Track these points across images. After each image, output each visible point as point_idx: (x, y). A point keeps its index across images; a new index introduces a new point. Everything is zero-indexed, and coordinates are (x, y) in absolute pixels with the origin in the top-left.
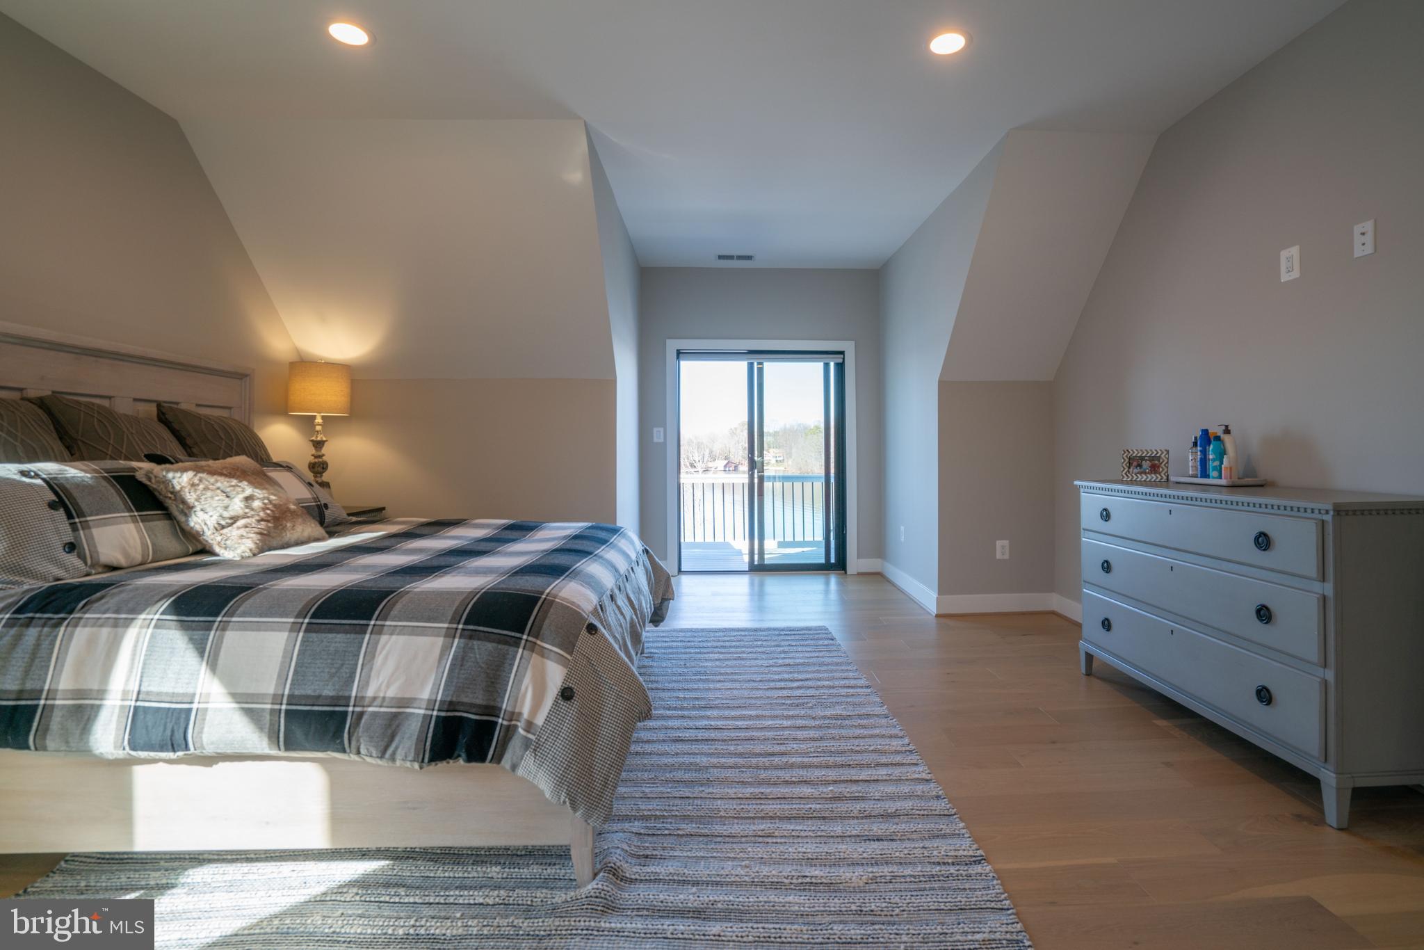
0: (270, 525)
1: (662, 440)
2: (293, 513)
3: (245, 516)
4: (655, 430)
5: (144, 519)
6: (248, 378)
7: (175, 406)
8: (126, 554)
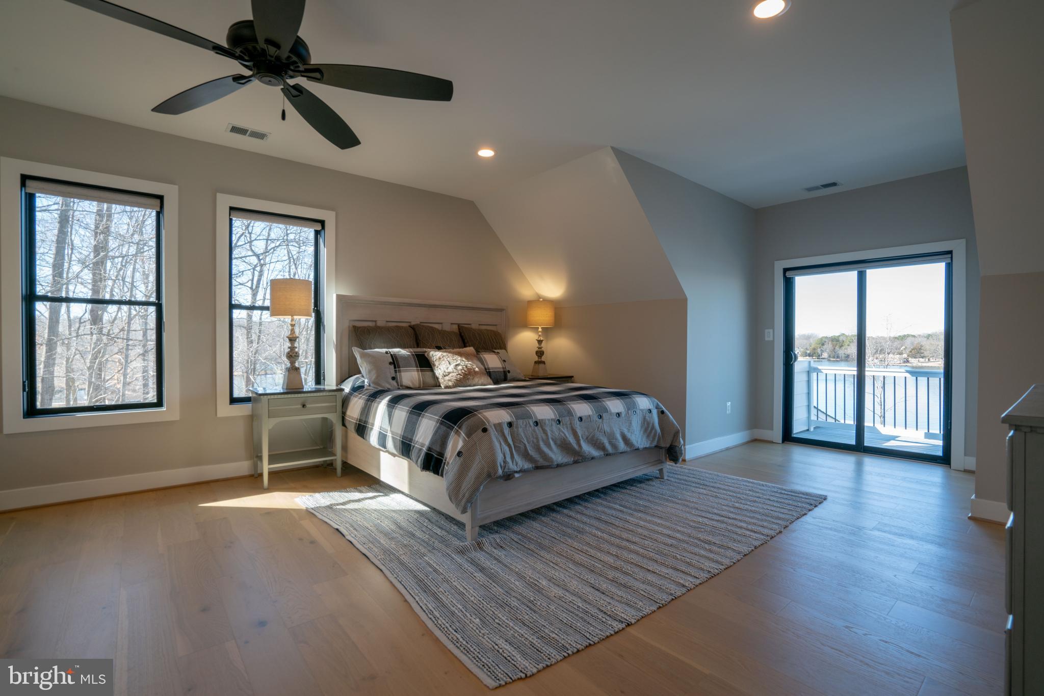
0: (461, 377)
1: (771, 339)
2: (476, 372)
3: (453, 372)
4: (767, 331)
5: (422, 371)
6: (504, 311)
7: (469, 326)
8: (413, 383)
